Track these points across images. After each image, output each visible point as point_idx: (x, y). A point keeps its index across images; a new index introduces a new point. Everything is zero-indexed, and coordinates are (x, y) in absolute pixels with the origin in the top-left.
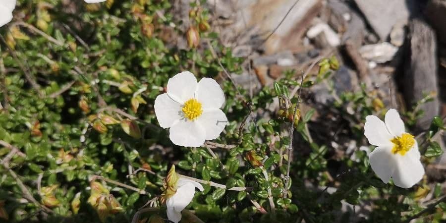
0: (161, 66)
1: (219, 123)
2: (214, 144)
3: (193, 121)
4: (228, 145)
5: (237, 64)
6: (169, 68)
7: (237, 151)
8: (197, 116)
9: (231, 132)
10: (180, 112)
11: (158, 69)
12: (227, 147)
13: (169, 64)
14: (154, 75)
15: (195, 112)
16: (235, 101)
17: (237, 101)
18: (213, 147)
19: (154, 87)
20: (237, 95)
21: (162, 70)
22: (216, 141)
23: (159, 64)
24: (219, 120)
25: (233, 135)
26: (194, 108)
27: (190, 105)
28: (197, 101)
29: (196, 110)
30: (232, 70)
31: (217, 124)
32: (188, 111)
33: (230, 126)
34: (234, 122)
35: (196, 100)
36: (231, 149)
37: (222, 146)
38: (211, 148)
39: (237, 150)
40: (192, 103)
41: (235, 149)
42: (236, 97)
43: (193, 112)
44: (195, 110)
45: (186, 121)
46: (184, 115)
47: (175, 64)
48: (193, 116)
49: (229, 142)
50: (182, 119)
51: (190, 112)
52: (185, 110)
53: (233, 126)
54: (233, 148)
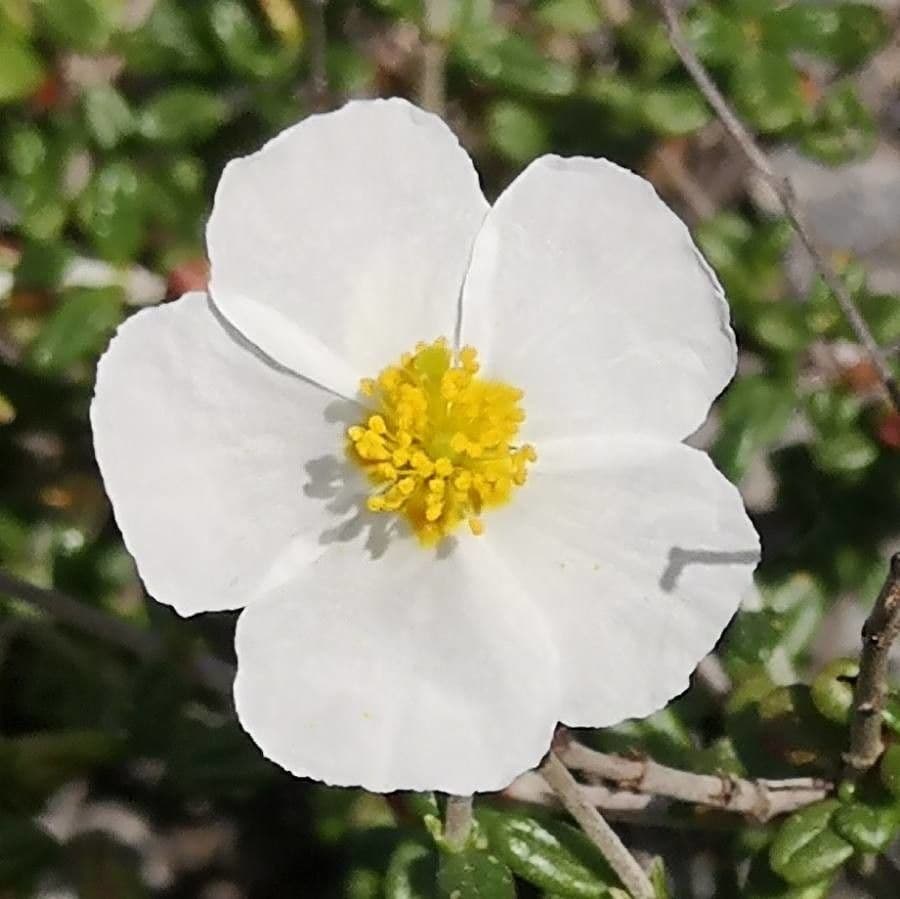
0: (135, 89)
1: (689, 573)
2: (626, 770)
3: (446, 548)
4: (752, 775)
5: (819, 68)
6: (214, 109)
7: (836, 829)
8: (476, 501)
9: (780, 667)
10: (320, 473)
11: (108, 115)
12: (748, 797)
13: (216, 74)
14: (77, 170)
15: (461, 462)
16: (808, 404)
17: (823, 401)
18: (624, 800)
19: (84, 273)
20: (819, 350)
21: (150, 125)
22: (646, 743)
23: (115, 65)
24: (688, 545)
25: (801, 693)
26: (449, 428)
27: (413, 403)
28: (482, 359)
29: (474, 450)
30: (776, 119)
31: (668, 582)
32: (400, 457)
33: (769, 613)
34: (800, 588)
35: (468, 354)
36: (783, 817)
37: (699, 788)
38: (602, 811)
39: (834, 825)
40: (434, 384)
41: (823, 821)
42: (809, 364)
43: (444, 466)
44: (459, 443)
45: (377, 546)
46: (361, 499)
47: (265, 67)
48: (447, 499)
49: (763, 759)
50: (347, 532)
51: (419, 459)
52: (371, 442)
53: (790, 617)
54: (804, 809)
